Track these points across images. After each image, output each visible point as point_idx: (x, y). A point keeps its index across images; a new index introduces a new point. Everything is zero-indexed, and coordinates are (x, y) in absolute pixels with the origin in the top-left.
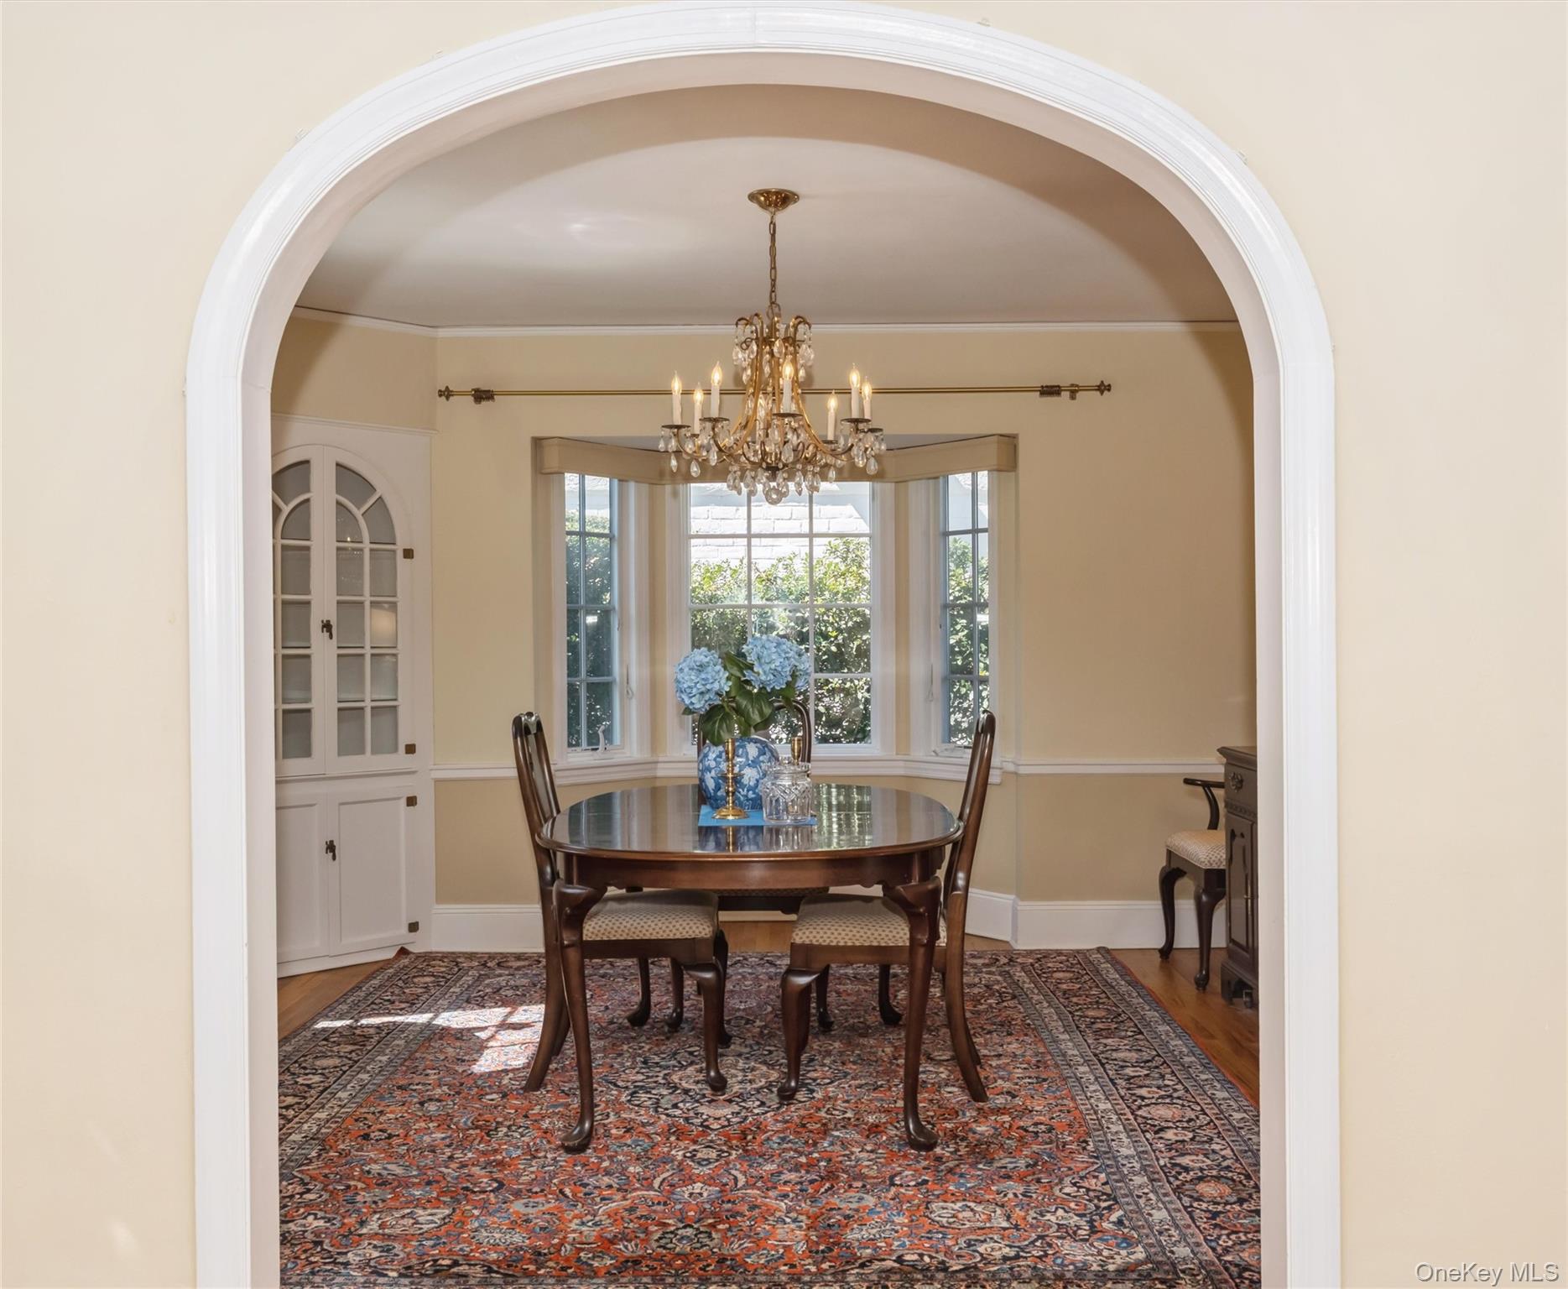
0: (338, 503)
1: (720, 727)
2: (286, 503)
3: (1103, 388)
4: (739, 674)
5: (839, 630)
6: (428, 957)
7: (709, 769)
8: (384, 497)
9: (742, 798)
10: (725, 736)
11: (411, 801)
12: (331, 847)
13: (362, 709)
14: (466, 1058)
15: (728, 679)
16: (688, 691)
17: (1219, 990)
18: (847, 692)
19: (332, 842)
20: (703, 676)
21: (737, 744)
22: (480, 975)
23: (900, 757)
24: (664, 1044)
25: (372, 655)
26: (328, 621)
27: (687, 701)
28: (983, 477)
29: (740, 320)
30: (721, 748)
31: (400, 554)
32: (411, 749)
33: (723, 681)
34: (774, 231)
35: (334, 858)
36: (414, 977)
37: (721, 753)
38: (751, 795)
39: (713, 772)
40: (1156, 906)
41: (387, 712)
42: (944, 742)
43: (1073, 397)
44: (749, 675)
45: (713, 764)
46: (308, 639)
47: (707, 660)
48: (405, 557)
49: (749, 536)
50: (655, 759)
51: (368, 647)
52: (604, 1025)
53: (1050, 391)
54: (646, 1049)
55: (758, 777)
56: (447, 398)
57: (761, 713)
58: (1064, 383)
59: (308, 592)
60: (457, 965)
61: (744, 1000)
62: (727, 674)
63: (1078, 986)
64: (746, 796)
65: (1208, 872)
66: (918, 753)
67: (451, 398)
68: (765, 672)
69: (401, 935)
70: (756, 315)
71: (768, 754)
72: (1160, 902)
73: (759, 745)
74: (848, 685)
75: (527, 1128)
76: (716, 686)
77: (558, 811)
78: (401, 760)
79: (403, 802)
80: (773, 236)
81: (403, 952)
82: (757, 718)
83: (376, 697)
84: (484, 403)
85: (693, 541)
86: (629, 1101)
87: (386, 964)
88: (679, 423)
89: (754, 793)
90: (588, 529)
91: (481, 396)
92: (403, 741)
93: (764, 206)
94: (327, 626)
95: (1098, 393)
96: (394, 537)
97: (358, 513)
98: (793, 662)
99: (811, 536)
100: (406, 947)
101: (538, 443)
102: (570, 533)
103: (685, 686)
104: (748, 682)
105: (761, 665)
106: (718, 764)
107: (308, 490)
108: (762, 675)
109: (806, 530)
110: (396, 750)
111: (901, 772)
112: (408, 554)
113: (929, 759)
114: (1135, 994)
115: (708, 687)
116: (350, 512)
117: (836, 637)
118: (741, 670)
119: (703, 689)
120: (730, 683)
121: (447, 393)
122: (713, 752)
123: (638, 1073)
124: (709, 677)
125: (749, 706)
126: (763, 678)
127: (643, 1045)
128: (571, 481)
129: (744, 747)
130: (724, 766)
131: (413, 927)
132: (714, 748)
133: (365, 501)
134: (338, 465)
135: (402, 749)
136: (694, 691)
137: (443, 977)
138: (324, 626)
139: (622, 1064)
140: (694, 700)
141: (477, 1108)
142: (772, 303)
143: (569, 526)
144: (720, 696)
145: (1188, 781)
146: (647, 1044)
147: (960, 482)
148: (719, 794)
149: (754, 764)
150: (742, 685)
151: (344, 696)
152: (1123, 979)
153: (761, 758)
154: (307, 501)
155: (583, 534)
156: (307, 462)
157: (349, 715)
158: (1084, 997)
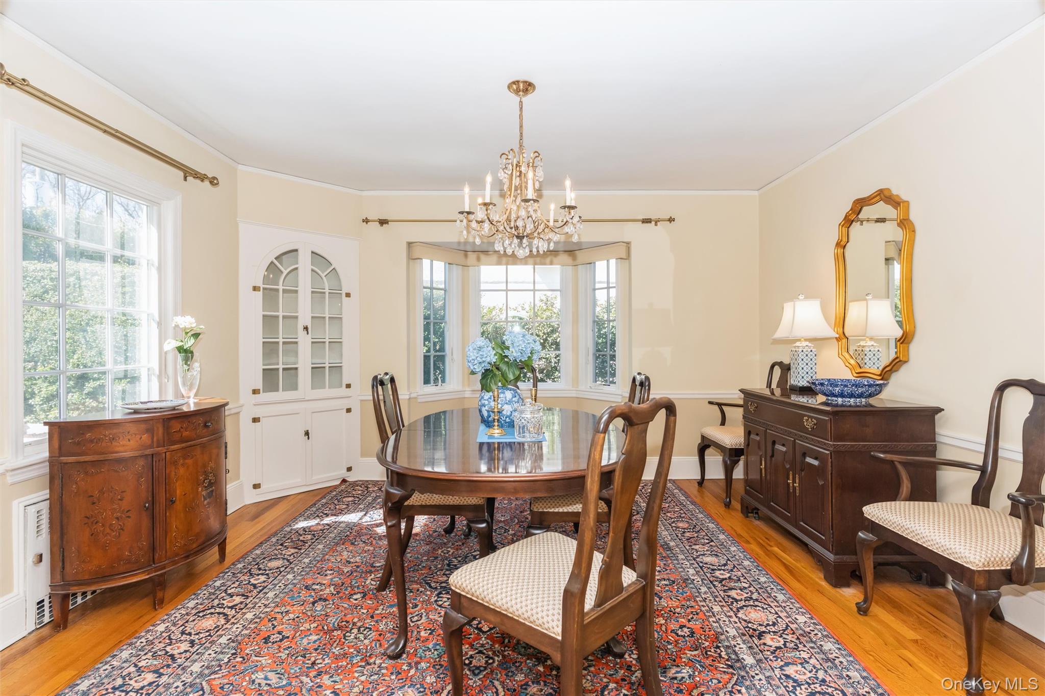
0: (313, 270)
1: (490, 381)
2: (285, 270)
3: (671, 220)
4: (501, 352)
5: (544, 333)
6: (355, 484)
7: (484, 405)
8: (336, 268)
9: (503, 422)
10: (494, 387)
11: (349, 410)
12: (307, 433)
13: (324, 367)
14: (352, 560)
15: (495, 355)
16: (472, 361)
17: (740, 510)
18: (547, 359)
19: (308, 431)
20: (481, 353)
21: (500, 391)
22: (377, 496)
23: (574, 389)
24: (461, 549)
25: (329, 342)
26: (307, 326)
27: (472, 368)
28: (613, 262)
29: (503, 154)
30: (491, 394)
31: (344, 295)
32: (348, 386)
33: (492, 356)
34: (522, 106)
35: (308, 438)
36: (344, 497)
37: (491, 396)
38: (508, 420)
39: (486, 407)
40: (696, 459)
41: (337, 369)
42: (593, 382)
43: (656, 225)
44: (507, 353)
45: (486, 402)
46: (297, 333)
47: (483, 344)
48: (346, 296)
49: (507, 290)
50: (464, 389)
51: (327, 338)
52: (431, 532)
53: (647, 221)
54: (450, 553)
55: (512, 410)
56: (367, 223)
57: (514, 374)
58: (653, 218)
59: (297, 312)
60: (367, 490)
61: (503, 514)
62: (494, 352)
63: (668, 505)
64: (505, 421)
65: (731, 449)
66: (582, 388)
67: (369, 223)
68: (516, 351)
69: (343, 473)
70: (511, 150)
71: (518, 397)
72: (697, 457)
73: (512, 392)
74: (548, 356)
75: (370, 629)
76: (488, 359)
77: (403, 426)
78: (343, 391)
79: (345, 411)
80: (521, 109)
81: (344, 481)
82: (511, 377)
83: (331, 362)
84: (384, 225)
85: (483, 293)
86: (436, 601)
87: (336, 487)
88: (467, 209)
89: (509, 419)
90: (435, 286)
91: (383, 222)
92: (344, 383)
93: (517, 92)
94: (306, 328)
95: (668, 222)
96: (341, 287)
97: (323, 275)
98: (532, 345)
99: (534, 290)
100: (346, 478)
101: (410, 244)
102: (425, 288)
103: (471, 359)
104: (506, 356)
105: (513, 347)
106: (489, 402)
107: (297, 264)
108: (513, 354)
109: (532, 288)
110: (341, 386)
111: (574, 395)
112: (348, 295)
113: (588, 390)
114: (698, 511)
115: (484, 359)
116: (318, 274)
117: (543, 336)
118: (502, 350)
119: (481, 361)
120: (496, 357)
121: (366, 221)
122: (487, 395)
123: (444, 574)
124: (484, 353)
125: (507, 371)
126: (515, 354)
127: (449, 549)
128: (426, 263)
129: (504, 393)
130: (492, 404)
131: (349, 469)
132: (487, 393)
133: (325, 271)
134: (312, 252)
135: (344, 386)
136: (476, 362)
137: (358, 498)
138: (304, 328)
139: (436, 566)
140: (475, 367)
141: (345, 608)
142: (521, 146)
143: (425, 285)
144: (491, 364)
145: (710, 403)
146: (452, 548)
147: (601, 266)
148: (490, 419)
149: (510, 402)
150: (503, 357)
151: (314, 361)
152: (688, 500)
153: (514, 399)
154: (296, 269)
155: (432, 288)
156: (296, 250)
157: (317, 370)
158: (673, 513)
